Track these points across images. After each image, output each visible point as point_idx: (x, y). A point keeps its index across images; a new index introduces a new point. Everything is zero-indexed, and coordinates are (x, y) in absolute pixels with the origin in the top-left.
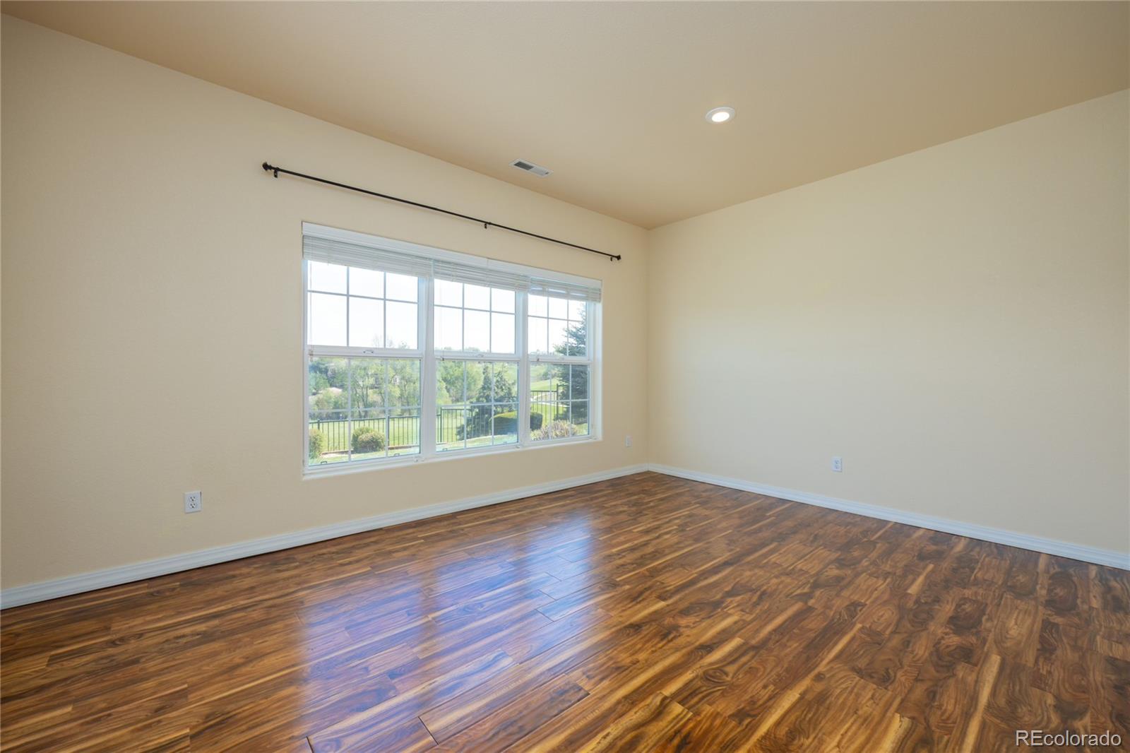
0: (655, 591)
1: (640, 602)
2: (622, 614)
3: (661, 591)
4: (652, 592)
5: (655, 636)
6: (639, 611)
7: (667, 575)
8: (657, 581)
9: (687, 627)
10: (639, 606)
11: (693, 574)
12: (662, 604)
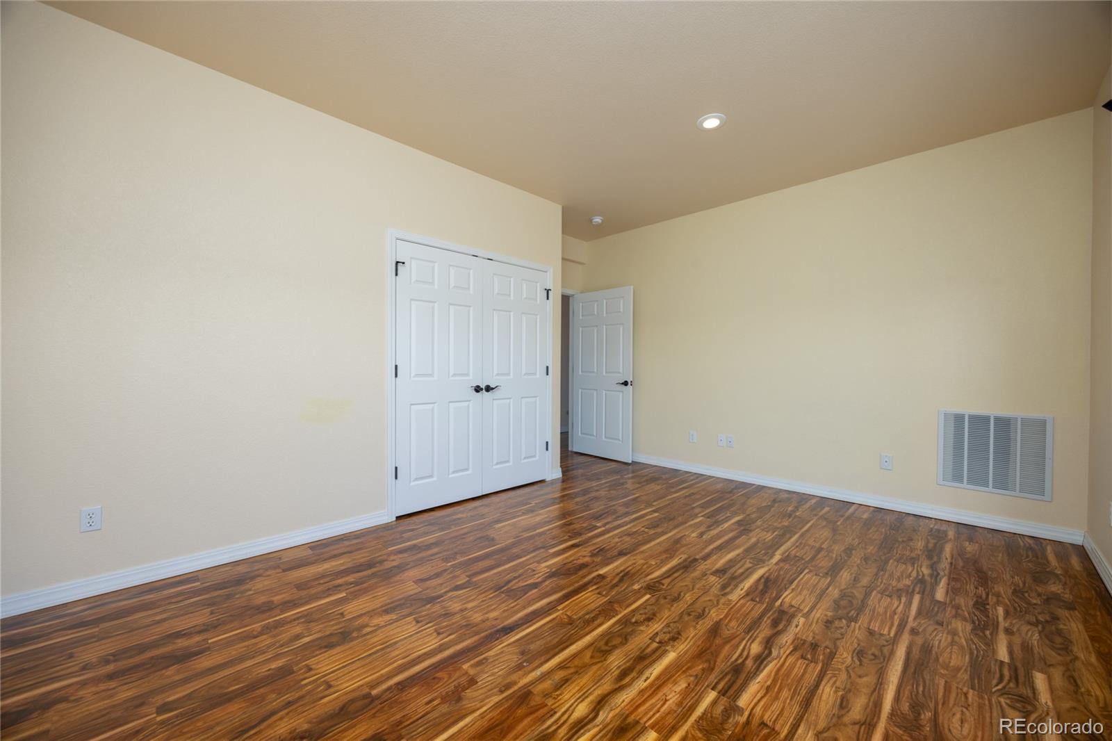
0: (608, 584)
1: (621, 572)
2: (634, 561)
3: (602, 584)
4: (611, 582)
5: (608, 550)
6: (621, 565)
7: (593, 606)
8: (606, 596)
9: (585, 556)
10: (622, 568)
11: (563, 609)
12: (602, 572)
